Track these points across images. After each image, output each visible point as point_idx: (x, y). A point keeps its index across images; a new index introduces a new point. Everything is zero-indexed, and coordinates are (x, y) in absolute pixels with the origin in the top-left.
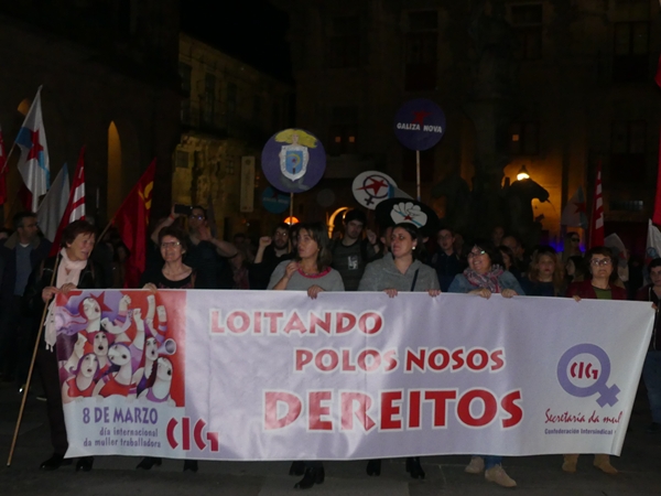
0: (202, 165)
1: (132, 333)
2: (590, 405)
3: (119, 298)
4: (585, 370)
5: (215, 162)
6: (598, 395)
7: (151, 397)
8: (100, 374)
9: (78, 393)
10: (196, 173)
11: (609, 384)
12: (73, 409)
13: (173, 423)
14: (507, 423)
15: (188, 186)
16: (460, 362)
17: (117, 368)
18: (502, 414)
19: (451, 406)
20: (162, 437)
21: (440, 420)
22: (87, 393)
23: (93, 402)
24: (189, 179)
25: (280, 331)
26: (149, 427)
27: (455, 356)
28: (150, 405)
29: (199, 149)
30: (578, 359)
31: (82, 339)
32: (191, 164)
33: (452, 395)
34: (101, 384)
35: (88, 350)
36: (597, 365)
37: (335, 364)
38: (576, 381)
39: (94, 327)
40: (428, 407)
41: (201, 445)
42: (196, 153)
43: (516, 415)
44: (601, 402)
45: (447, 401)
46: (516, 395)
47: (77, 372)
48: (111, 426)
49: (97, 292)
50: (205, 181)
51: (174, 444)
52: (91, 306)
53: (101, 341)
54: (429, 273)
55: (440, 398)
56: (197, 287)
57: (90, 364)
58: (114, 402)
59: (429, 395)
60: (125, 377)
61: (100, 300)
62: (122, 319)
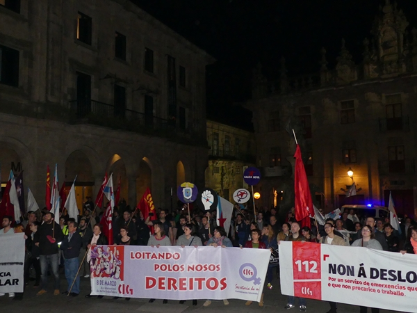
0: (225, 172)
1: (110, 258)
2: (251, 284)
3: (107, 248)
4: (248, 272)
5: (231, 170)
6: (254, 281)
7: (115, 278)
8: (102, 270)
9: (95, 275)
10: (223, 175)
11: (257, 277)
12: (93, 281)
13: (120, 286)
14: (222, 289)
15: (219, 180)
16: (206, 269)
17: (106, 269)
18: (220, 286)
19: (204, 283)
20: (117, 290)
21: (200, 288)
22: (98, 276)
23: (99, 278)
24: (220, 177)
25: (150, 258)
26: (114, 287)
27: (204, 267)
28: (114, 280)
29: (223, 165)
30: (246, 268)
31: (97, 260)
32: (220, 172)
33: (204, 279)
34: (102, 273)
35: (99, 263)
36: (252, 270)
37: (165, 269)
38: (245, 276)
39: (100, 256)
40: (196, 283)
41: (128, 293)
42: (222, 167)
43: (225, 285)
44: (255, 283)
45: (202, 281)
46: (225, 279)
47: (96, 269)
48: (104, 286)
49: (101, 246)
50: (227, 178)
51: (120, 292)
52: (99, 250)
53: (102, 260)
54: (198, 239)
55: (200, 280)
56: (130, 245)
57: (99, 267)
58: (105, 279)
59: (196, 279)
60: (108, 271)
61: (102, 248)
62: (107, 254)
